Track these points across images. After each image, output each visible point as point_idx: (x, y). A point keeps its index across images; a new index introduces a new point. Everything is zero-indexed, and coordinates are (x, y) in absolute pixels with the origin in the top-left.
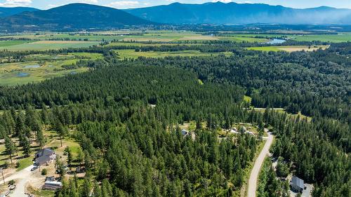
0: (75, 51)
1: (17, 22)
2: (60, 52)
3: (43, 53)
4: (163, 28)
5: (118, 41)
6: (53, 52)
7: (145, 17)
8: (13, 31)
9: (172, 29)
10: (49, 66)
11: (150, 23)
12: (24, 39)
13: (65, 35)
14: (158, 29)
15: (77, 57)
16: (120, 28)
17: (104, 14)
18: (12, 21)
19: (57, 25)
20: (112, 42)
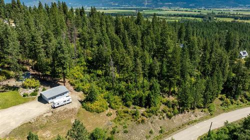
0: (185, 16)
1: (161, 1)
2: (174, 16)
6: (170, 15)
8: (157, 6)
12: (159, 10)
16: (234, 7)
19: (185, 3)
20: (219, 13)
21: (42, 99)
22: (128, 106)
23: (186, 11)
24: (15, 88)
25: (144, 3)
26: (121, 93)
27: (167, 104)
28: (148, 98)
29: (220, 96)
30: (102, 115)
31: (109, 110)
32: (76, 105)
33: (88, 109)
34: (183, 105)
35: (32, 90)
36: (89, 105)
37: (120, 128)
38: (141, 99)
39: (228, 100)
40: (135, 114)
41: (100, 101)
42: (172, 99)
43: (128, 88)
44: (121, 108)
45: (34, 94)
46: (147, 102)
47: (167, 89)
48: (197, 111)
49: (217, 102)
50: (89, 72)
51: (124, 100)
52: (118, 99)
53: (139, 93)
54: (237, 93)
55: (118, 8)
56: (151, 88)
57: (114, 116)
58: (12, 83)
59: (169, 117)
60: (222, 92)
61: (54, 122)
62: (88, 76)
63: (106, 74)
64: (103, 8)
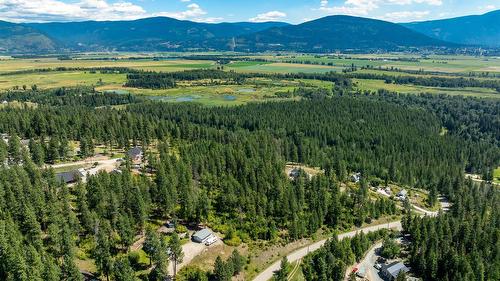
0: (305, 77)
1: (261, 40)
2: (287, 76)
3: (267, 76)
4: (461, 53)
5: (371, 68)
6: (280, 77)
7: (437, 34)
8: (254, 50)
9: (478, 53)
10: (264, 91)
11: (443, 43)
12: (259, 60)
13: (310, 57)
14: (452, 53)
15: (302, 84)
16: (390, 49)
17: (371, 29)
18: (257, 38)
19: (305, 44)
20: (363, 68)
21: (194, 239)
22: (255, 240)
23: (308, 63)
24: (170, 234)
25: (229, 44)
26: (248, 231)
27: (281, 236)
28: (268, 233)
29: (323, 226)
30: (239, 247)
31: (243, 244)
32: (220, 242)
33: (229, 244)
34: (292, 237)
35: (184, 234)
37: (253, 254)
38: (263, 234)
39: (328, 230)
40: (261, 245)
42: (285, 232)
43: (252, 226)
44: (251, 242)
45: (187, 237)
46: (268, 236)
47: (280, 224)
48: (304, 239)
49: (320, 231)
50: (220, 216)
51: (252, 236)
52: (246, 235)
53: (261, 229)
54: (336, 223)
55: (179, 54)
56: (269, 225)
57: (247, 248)
58: (165, 229)
59: (284, 245)
60: (325, 223)
61: (211, 254)
62: (219, 219)
63: (232, 217)
64: (151, 55)
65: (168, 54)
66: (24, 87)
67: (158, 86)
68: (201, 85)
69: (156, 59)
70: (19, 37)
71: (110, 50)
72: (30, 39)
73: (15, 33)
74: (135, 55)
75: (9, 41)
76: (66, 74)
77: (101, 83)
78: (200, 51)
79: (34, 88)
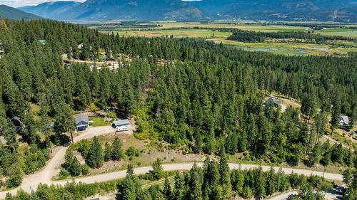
3: (350, 40)
10: (338, 50)
12: (353, 28)
21: (114, 126)
22: (160, 140)
24: (103, 116)
28: (173, 138)
30: (141, 141)
31: (148, 140)
32: (130, 133)
33: (135, 137)
35: (111, 119)
36: (137, 134)
37: (147, 150)
38: (169, 137)
41: (145, 133)
44: (156, 140)
45: (111, 122)
46: (171, 140)
52: (157, 134)
55: (285, 22)
57: (148, 144)
58: (102, 113)
62: (148, 116)
64: (262, 22)
65: (276, 22)
66: (167, 36)
67: (249, 40)
68: (284, 42)
69: (264, 25)
70: (183, 9)
71: (237, 18)
72: (189, 11)
73: (182, 7)
74: (251, 22)
75: (178, 12)
76: (197, 31)
77: (213, 37)
78: (303, 20)
79: (172, 37)
